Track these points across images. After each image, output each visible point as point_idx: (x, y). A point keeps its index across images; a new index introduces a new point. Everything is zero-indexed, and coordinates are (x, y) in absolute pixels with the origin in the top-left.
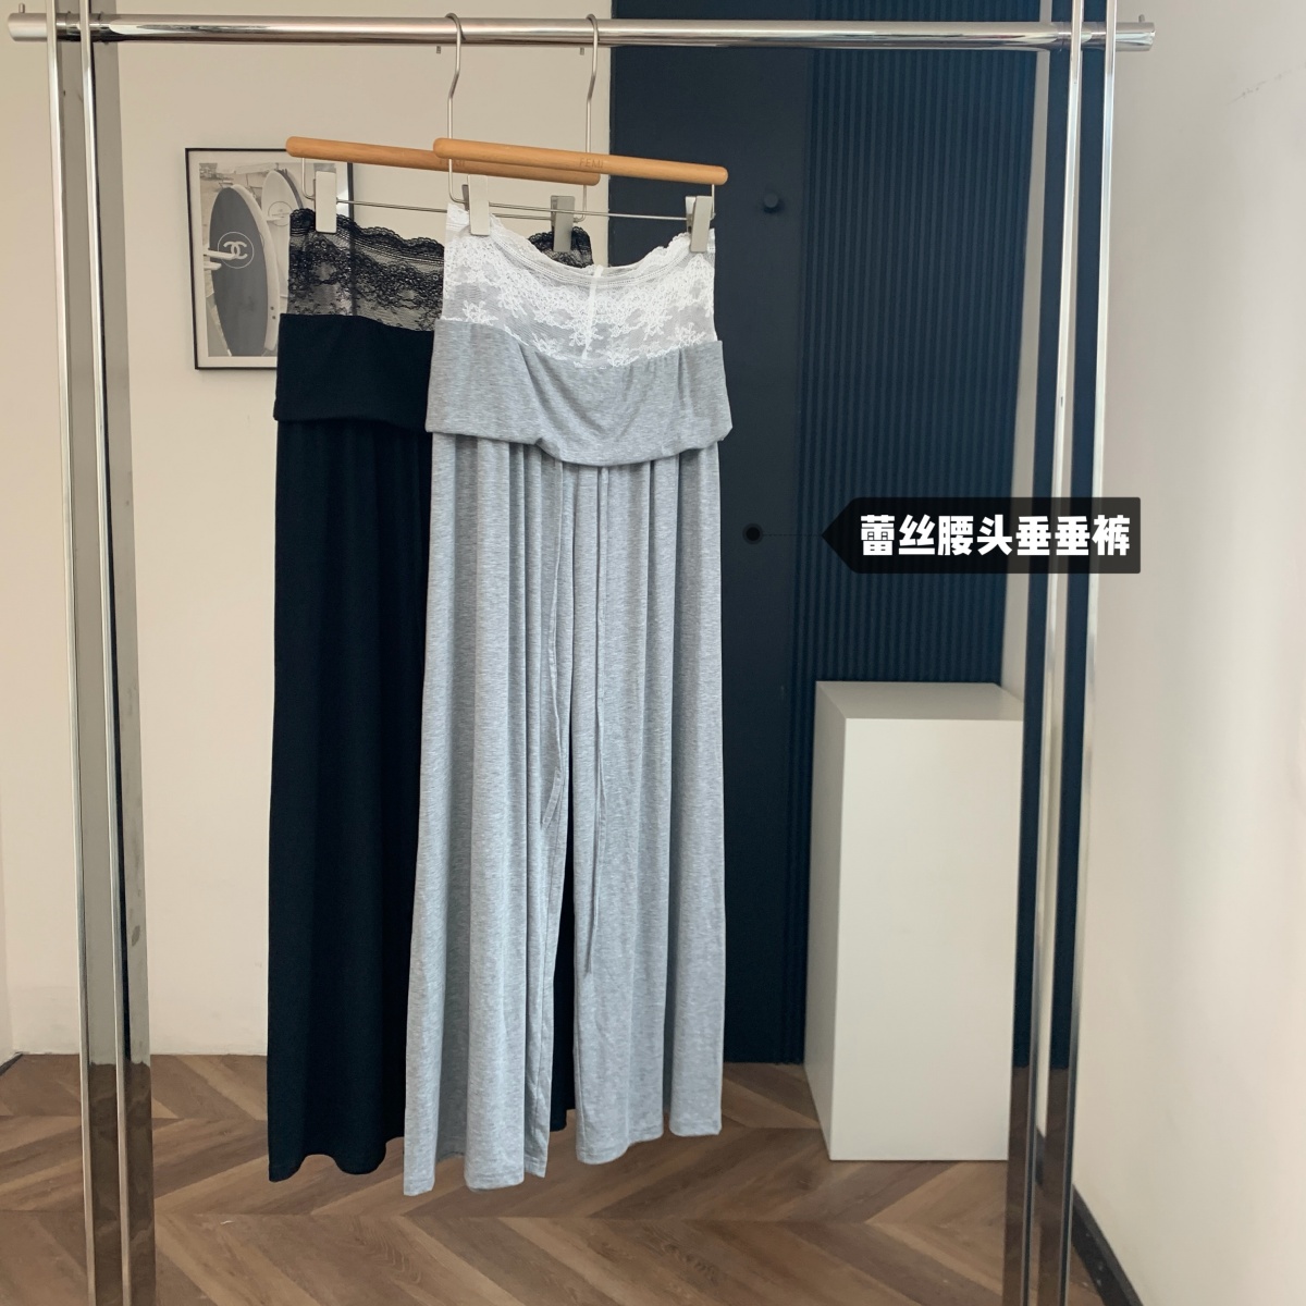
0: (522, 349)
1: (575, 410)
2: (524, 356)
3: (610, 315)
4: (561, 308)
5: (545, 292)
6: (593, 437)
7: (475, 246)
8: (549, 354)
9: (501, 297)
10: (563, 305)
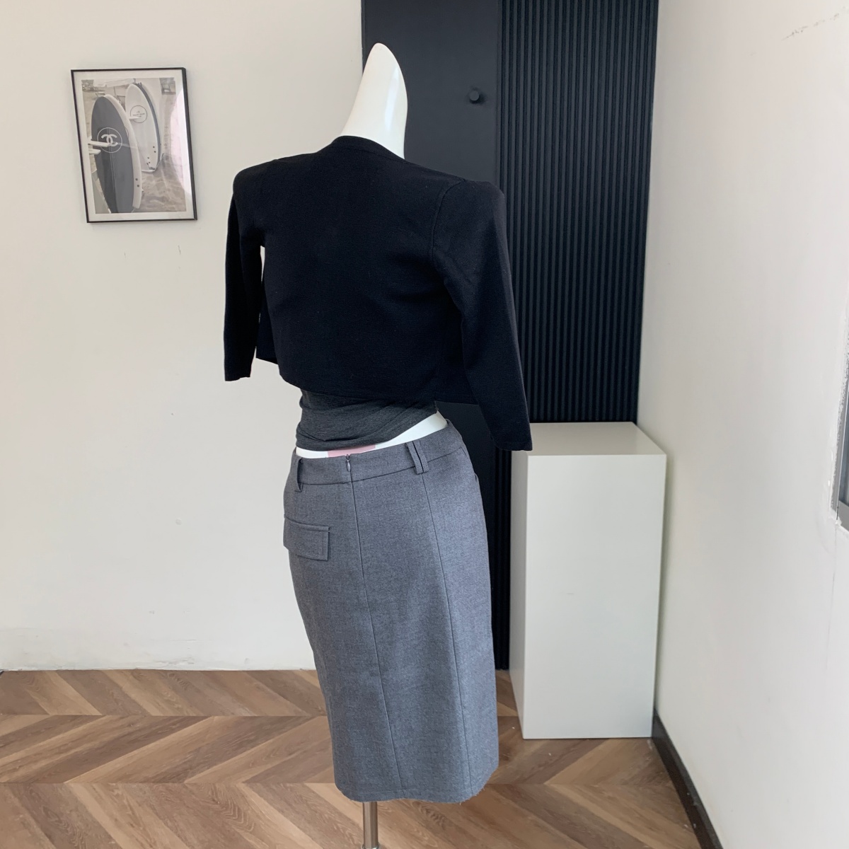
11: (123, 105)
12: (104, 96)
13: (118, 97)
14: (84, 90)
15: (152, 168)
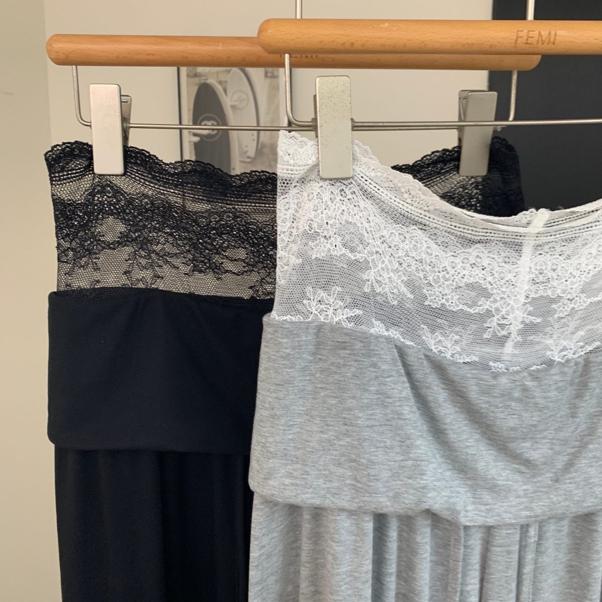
0: (402, 352)
1: (489, 439)
2: (405, 365)
3: (555, 283)
4: (472, 280)
5: (445, 259)
6: (517, 477)
7: (326, 196)
8: (448, 356)
9: (370, 275)
10: (476, 276)
11: (225, 91)
12: (208, 81)
13: (220, 83)
14: (188, 76)
15: (249, 157)
